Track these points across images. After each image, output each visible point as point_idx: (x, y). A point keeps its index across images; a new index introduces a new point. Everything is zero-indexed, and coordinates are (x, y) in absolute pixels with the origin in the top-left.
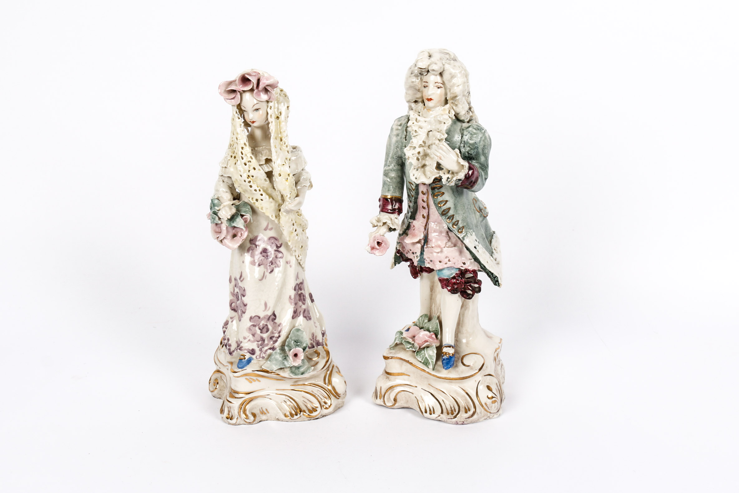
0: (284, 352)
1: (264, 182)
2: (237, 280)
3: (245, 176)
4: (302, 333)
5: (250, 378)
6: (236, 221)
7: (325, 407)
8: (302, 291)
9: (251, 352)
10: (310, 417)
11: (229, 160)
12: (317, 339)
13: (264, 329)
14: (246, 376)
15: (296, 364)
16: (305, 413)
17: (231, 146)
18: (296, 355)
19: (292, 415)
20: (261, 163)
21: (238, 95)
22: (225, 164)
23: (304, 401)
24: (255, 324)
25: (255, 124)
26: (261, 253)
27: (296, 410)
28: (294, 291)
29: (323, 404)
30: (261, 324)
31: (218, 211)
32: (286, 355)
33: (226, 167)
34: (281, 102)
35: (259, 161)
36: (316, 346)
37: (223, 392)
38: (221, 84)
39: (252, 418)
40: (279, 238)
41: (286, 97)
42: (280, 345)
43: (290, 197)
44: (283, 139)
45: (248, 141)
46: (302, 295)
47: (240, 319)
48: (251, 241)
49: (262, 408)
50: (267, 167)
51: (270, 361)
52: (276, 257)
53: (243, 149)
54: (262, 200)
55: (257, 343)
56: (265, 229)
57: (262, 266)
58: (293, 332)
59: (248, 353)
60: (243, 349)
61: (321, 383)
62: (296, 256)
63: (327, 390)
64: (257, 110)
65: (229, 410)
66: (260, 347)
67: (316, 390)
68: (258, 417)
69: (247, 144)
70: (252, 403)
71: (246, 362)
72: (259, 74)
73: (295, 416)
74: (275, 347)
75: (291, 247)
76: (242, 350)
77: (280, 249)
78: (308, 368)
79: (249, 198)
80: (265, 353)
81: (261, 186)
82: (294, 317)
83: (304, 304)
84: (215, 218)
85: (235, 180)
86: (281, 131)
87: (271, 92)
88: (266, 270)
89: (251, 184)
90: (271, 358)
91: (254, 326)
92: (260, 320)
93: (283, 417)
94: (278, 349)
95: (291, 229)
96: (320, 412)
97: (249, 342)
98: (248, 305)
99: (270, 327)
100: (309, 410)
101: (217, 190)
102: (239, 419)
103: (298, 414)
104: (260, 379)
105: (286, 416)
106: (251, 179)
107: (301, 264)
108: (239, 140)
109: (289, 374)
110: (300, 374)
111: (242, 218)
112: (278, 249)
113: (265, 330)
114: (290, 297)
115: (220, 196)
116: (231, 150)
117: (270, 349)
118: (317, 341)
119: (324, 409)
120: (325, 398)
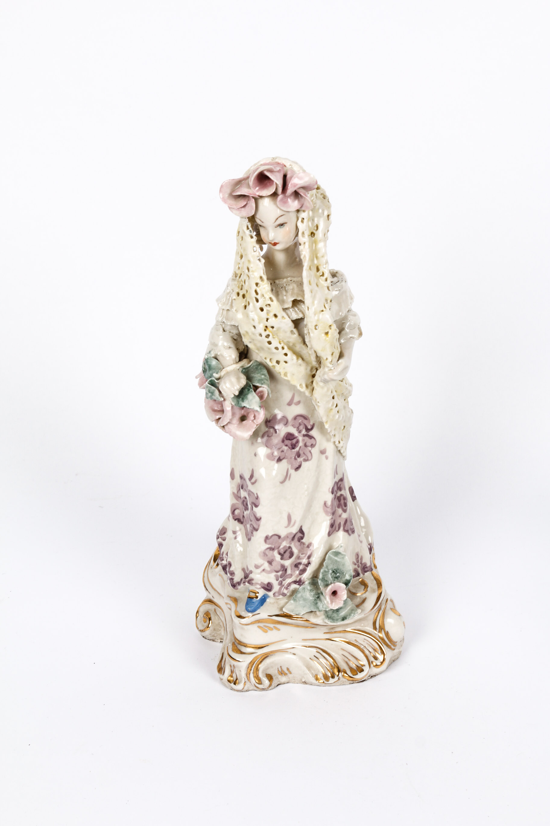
0: (317, 587)
1: (291, 335)
2: (244, 480)
3: (260, 328)
4: (343, 558)
5: (264, 626)
6: (247, 399)
7: (374, 664)
8: (342, 492)
9: (266, 587)
10: (352, 681)
11: (235, 299)
12: (363, 562)
13: (286, 553)
14: (259, 623)
15: (335, 607)
16: (345, 675)
17: (236, 277)
18: (334, 593)
19: (326, 678)
20: (286, 306)
21: (252, 203)
22: (227, 304)
23: (344, 656)
24: (273, 546)
25: (278, 247)
26: (283, 441)
27: (332, 669)
28: (331, 494)
29: (372, 659)
30: (282, 547)
31: (218, 379)
32: (319, 592)
33: (228, 310)
34: (318, 209)
35: (282, 302)
36: (362, 573)
37: (218, 633)
38: (224, 183)
39: (266, 682)
40: (310, 416)
41: (324, 198)
42: (311, 576)
43: (331, 361)
44: (322, 269)
45: (265, 274)
46: (342, 498)
47: (249, 537)
48: (268, 423)
49: (281, 667)
50: (296, 311)
51: (294, 600)
52: (306, 445)
53: (259, 286)
54: (286, 362)
55: (275, 573)
56: (289, 404)
57: (284, 461)
58: (329, 556)
59: (262, 589)
60: (253, 582)
61: (370, 629)
62: (334, 442)
63: (378, 638)
64: (282, 225)
65: (231, 670)
66: (280, 579)
67: (361, 639)
68: (275, 680)
69: (265, 277)
70: (267, 661)
71: (259, 603)
72: (285, 166)
73: (331, 679)
74: (302, 579)
75: (329, 431)
76: (253, 584)
77: (312, 433)
78: (352, 611)
79: (265, 358)
80: (287, 589)
81: (285, 341)
82: (330, 534)
83: (345, 511)
84: (214, 392)
85: (245, 333)
86: (318, 255)
87: (305, 198)
88: (290, 465)
89: (270, 339)
90: (296, 596)
91: (272, 549)
92: (280, 541)
93: (313, 680)
94: (307, 583)
95: (330, 405)
96: (368, 672)
97: (264, 573)
98: (262, 519)
99: (295, 551)
100: (351, 669)
101: (214, 345)
102: (248, 684)
103: (336, 676)
104: (279, 626)
105: (317, 679)
106: (270, 331)
107: (342, 451)
108: (253, 271)
109: (323, 619)
110: (340, 620)
111: (255, 391)
112: (308, 432)
113: (287, 555)
114: (325, 504)
115: (219, 354)
116: (236, 283)
117: (295, 582)
118: (364, 565)
119: (374, 666)
120: (375, 650)
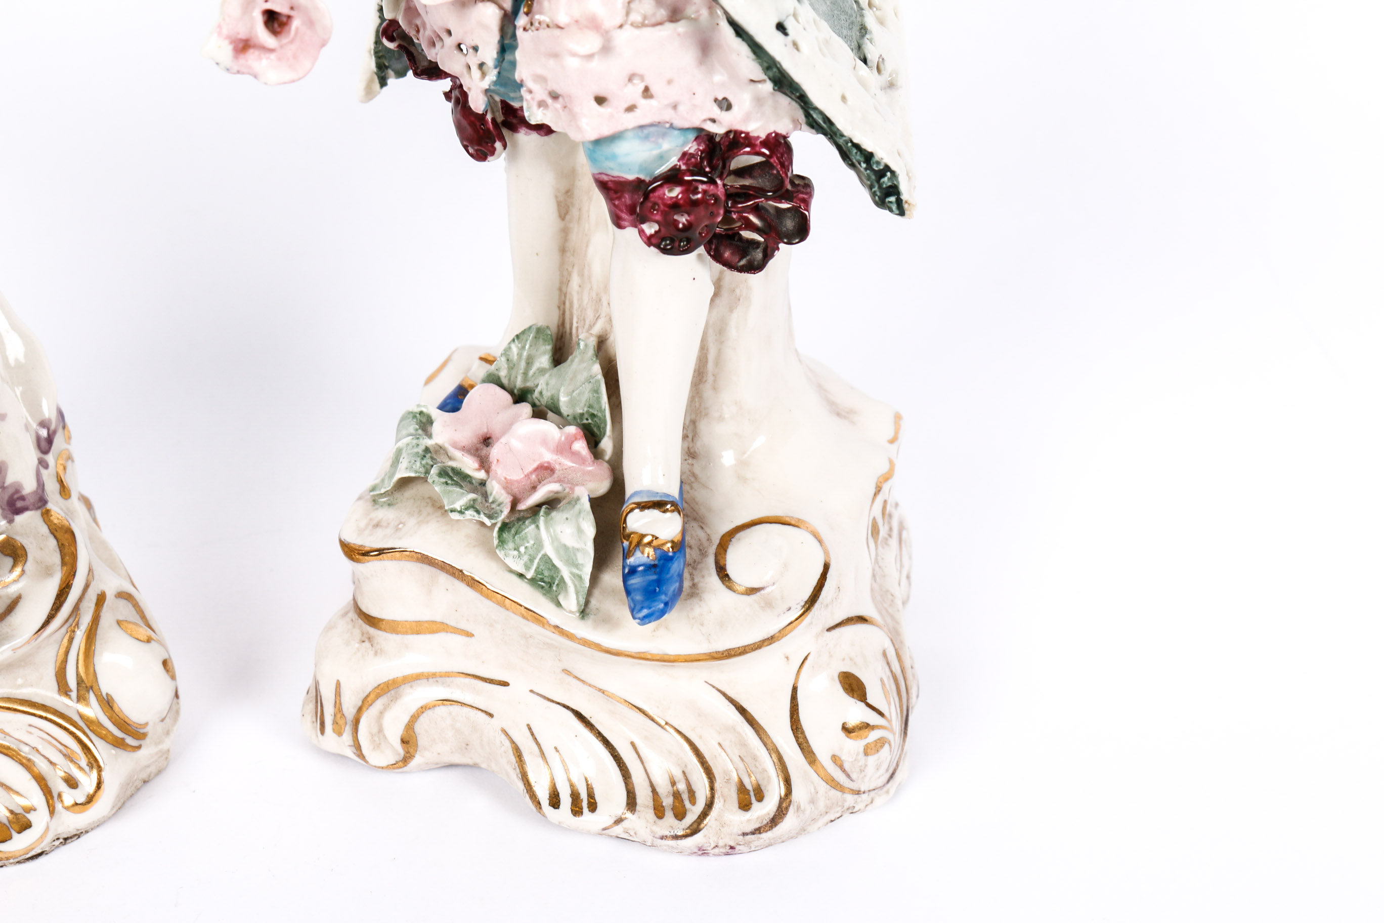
7: (67, 801)
12: (7, 480)
67: (19, 725)
96: (49, 827)
119: (67, 808)
120: (70, 757)
